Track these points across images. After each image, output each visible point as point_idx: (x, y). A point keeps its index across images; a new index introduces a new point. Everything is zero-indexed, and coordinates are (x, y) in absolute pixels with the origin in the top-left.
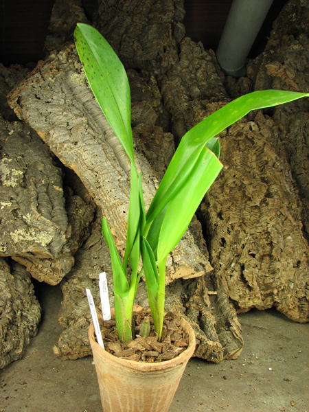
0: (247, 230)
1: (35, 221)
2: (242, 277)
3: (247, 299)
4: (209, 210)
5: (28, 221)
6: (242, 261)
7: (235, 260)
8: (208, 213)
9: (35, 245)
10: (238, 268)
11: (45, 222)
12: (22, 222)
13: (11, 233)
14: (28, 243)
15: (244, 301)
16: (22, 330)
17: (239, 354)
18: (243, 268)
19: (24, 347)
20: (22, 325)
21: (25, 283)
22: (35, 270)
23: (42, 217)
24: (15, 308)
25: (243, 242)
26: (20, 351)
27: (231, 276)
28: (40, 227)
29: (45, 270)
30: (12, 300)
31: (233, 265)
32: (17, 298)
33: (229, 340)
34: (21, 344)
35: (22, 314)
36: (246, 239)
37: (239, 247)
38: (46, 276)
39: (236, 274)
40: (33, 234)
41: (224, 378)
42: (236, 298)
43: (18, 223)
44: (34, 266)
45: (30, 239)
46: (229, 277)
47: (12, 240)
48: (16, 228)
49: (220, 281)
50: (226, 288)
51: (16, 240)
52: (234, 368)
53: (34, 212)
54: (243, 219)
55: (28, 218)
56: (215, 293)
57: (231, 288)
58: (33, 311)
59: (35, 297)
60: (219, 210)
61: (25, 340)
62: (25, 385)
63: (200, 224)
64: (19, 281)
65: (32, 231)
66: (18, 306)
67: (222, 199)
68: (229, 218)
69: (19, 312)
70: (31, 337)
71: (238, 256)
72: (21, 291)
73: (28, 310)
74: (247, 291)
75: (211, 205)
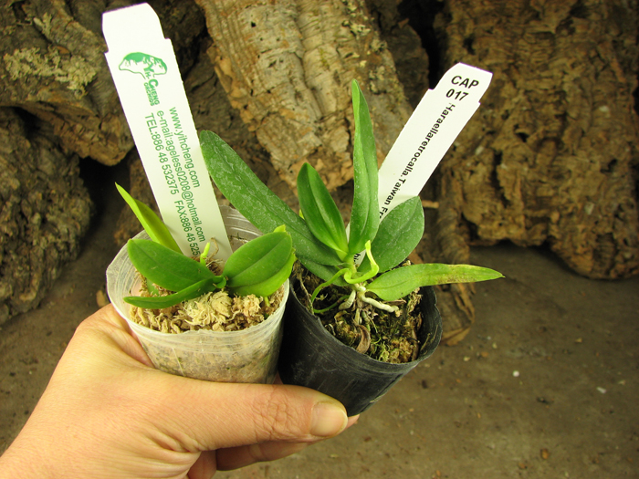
0: (520, 82)
1: (59, 32)
2: (494, 176)
3: (495, 225)
4: (448, 31)
5: (46, 31)
6: (500, 144)
7: (484, 142)
8: (445, 37)
9: (54, 86)
10: (488, 158)
11: (80, 36)
12: (32, 31)
13: (7, 57)
14: (43, 81)
15: (489, 227)
16: (41, 253)
17: (461, 337)
18: (498, 158)
19: (41, 287)
20: (41, 243)
21: (59, 155)
22: (68, 134)
23: (77, 25)
24: (27, 210)
25: (507, 106)
26: (31, 296)
27: (472, 172)
28: (70, 47)
29: (88, 136)
30: (22, 193)
31: (479, 150)
32: (36, 188)
33: (447, 310)
34: (35, 282)
35: (44, 221)
36: (515, 100)
37: (498, 114)
38: (93, 148)
39: (483, 170)
40: (57, 60)
41: (424, 385)
42: (476, 218)
43: (23, 34)
44: (66, 127)
45: (45, 71)
46: (468, 174)
47: (8, 75)
48: (17, 44)
49: (449, 182)
50: (458, 199)
51: (15, 74)
52: (447, 363)
53: (57, 12)
54: (516, 57)
55: (45, 23)
56: (435, 205)
57: (469, 196)
58: (74, 210)
59: (81, 182)
60: (468, 32)
61: (45, 272)
62: (34, 365)
63: (426, 57)
65: (54, 53)
66: (33, 205)
67: (478, 9)
68: (487, 51)
69: (37, 217)
70: (62, 264)
71: (493, 133)
72: (49, 172)
73: (61, 210)
74: (500, 206)
75: (455, 19)
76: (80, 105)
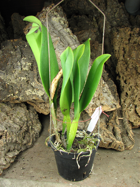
0: (138, 89)
1: (36, 85)
2: (136, 111)
3: (137, 121)
4: (120, 80)
5: (33, 86)
6: (136, 103)
7: (132, 103)
8: (120, 81)
9: (36, 96)
10: (134, 107)
11: (41, 86)
12: (30, 86)
13: (26, 91)
14: (33, 95)
15: (136, 123)
16: (32, 135)
17: (132, 147)
18: (136, 107)
19: (32, 142)
20: (32, 133)
21: (34, 114)
22: (38, 108)
23: (40, 84)
24: (29, 125)
25: (136, 94)
26: (30, 144)
27: (130, 110)
28: (38, 88)
29: (42, 108)
30: (27, 121)
31: (131, 105)
32: (30, 121)
33: (128, 140)
34: (31, 141)
36: (138, 93)
37: (134, 97)
38: (43, 111)
39: (133, 110)
40: (36, 91)
41: (125, 158)
42: (132, 121)
44: (37, 106)
45: (34, 93)
46: (129, 111)
47: (26, 95)
48: (28, 89)
49: (125, 113)
50: (127, 117)
51: (28, 94)
52: (130, 154)
53: (36, 82)
54: (137, 83)
55: (33, 84)
56: (122, 118)
57: (130, 116)
58: (38, 126)
59: (39, 120)
60: (125, 79)
61: (33, 139)
62: (32, 159)
63: (116, 86)
64: (31, 113)
65: (35, 90)
66: (30, 124)
67: (126, 74)
68: (130, 83)
69: (31, 127)
70: (36, 138)
71: (134, 101)
72: (32, 118)
73: (35, 126)
74: (138, 118)
75: (121, 77)
76: (42, 100)
